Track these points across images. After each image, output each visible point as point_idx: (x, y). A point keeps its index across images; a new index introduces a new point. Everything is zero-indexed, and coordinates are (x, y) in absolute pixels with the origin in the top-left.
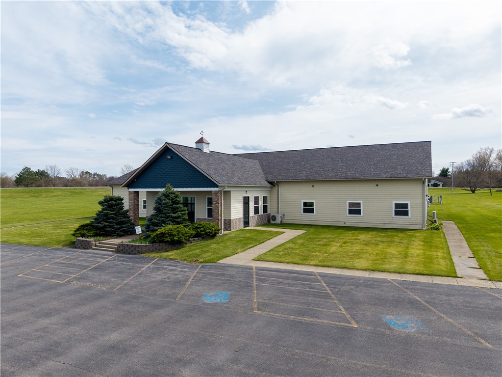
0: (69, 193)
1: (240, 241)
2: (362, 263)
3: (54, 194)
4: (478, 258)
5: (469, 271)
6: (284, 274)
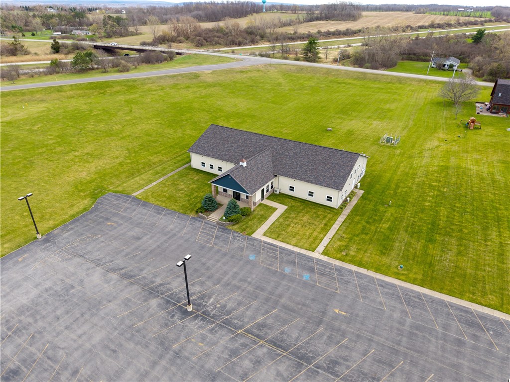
0: (126, 88)
1: (259, 218)
2: (294, 241)
3: (115, 90)
4: (331, 239)
5: (321, 248)
6: (270, 246)
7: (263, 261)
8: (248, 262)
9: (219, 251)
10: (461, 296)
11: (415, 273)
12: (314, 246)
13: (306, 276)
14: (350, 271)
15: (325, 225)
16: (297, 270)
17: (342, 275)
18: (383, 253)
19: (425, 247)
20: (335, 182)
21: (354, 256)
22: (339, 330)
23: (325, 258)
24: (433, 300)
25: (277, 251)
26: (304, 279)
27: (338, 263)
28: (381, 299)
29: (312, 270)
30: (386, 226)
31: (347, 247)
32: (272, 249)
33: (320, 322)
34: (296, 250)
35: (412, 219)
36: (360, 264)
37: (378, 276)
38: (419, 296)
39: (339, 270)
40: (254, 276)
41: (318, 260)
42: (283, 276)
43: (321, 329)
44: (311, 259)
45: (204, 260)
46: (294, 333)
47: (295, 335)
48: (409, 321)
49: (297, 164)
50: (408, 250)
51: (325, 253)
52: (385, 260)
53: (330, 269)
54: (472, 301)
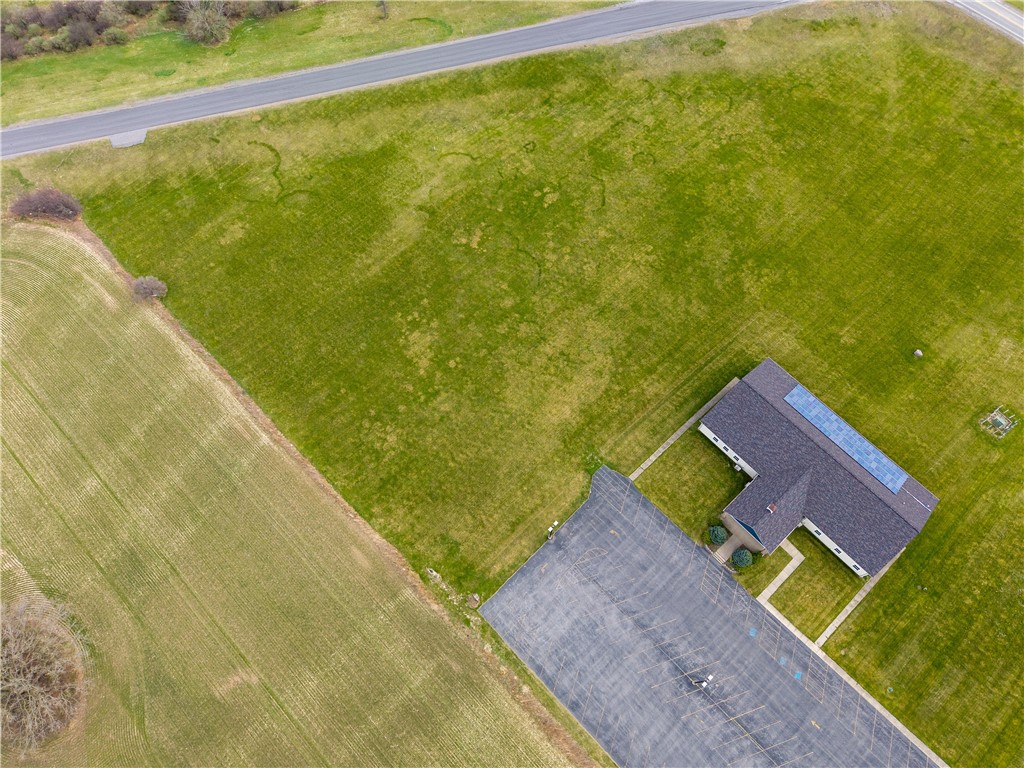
1: (769, 571)
2: (799, 620)
4: (837, 628)
5: (822, 640)
6: (772, 622)
7: (762, 642)
8: (748, 638)
9: (721, 613)
10: (927, 741)
11: (900, 702)
12: (816, 634)
13: (798, 674)
14: (841, 680)
15: (838, 604)
16: (792, 664)
17: (831, 683)
18: (880, 665)
19: (928, 672)
20: (871, 560)
21: (851, 661)
22: (809, 742)
23: (821, 654)
24: (900, 737)
25: (777, 630)
26: (796, 677)
27: (832, 664)
28: (856, 722)
29: (805, 667)
30: (902, 624)
31: (849, 644)
32: (774, 627)
33: (797, 730)
34: (798, 634)
35: (937, 623)
36: (853, 675)
37: (864, 694)
38: (890, 728)
39: (831, 675)
40: (751, 660)
41: (815, 656)
42: (778, 668)
43: (795, 737)
44: (808, 651)
45: (707, 622)
46: (773, 733)
47: (773, 736)
48: (869, 751)
49: (837, 511)
50: (907, 670)
51: (824, 648)
52: (880, 675)
53: (824, 672)
54: (934, 749)
